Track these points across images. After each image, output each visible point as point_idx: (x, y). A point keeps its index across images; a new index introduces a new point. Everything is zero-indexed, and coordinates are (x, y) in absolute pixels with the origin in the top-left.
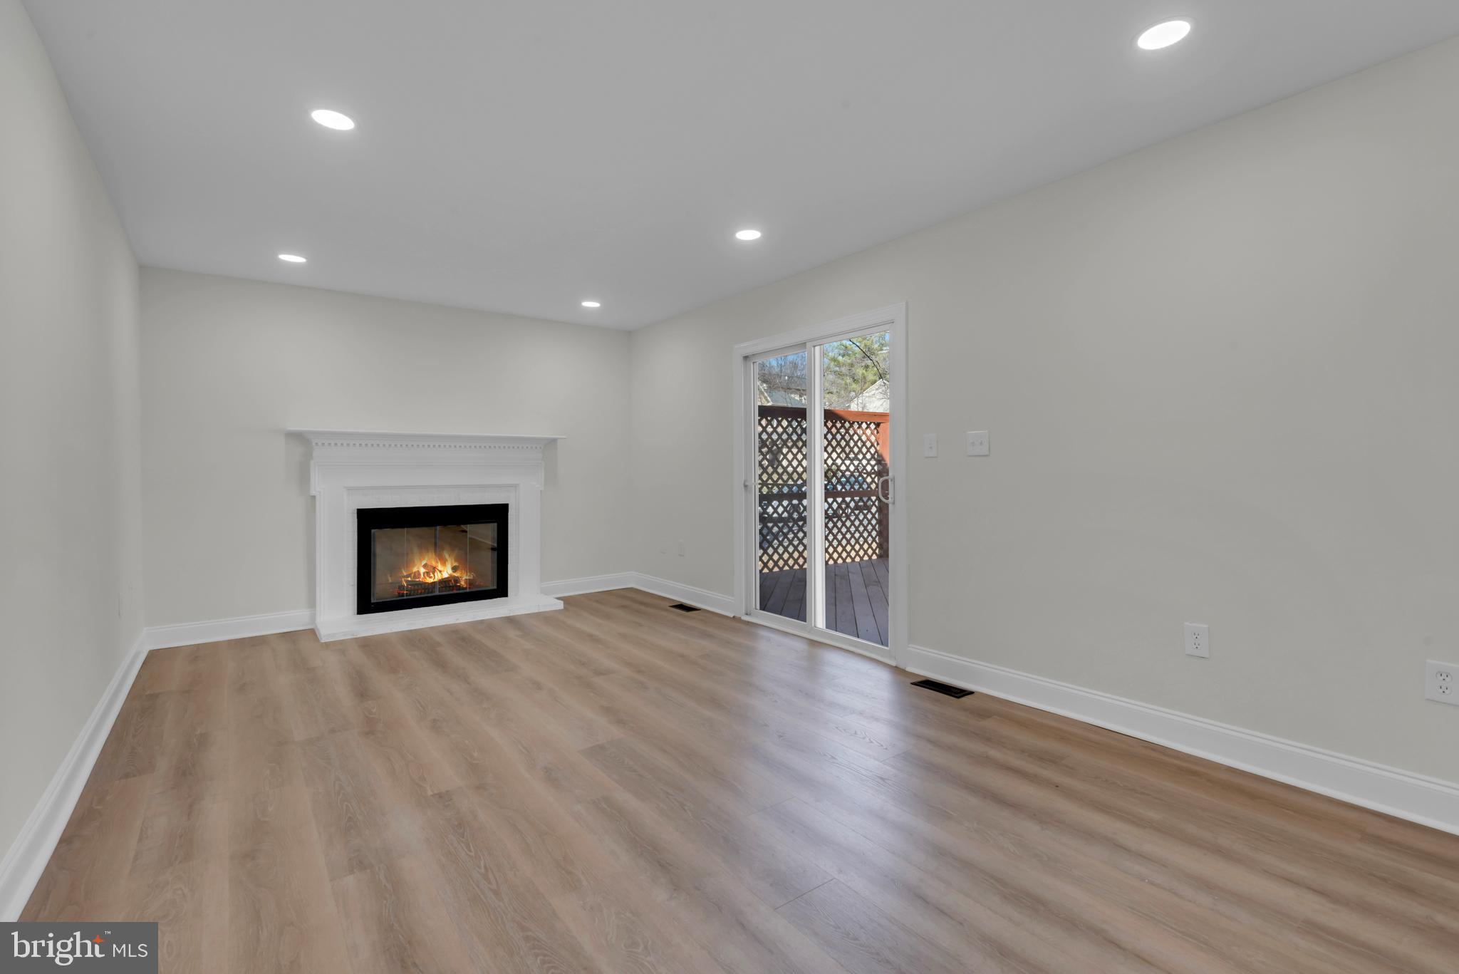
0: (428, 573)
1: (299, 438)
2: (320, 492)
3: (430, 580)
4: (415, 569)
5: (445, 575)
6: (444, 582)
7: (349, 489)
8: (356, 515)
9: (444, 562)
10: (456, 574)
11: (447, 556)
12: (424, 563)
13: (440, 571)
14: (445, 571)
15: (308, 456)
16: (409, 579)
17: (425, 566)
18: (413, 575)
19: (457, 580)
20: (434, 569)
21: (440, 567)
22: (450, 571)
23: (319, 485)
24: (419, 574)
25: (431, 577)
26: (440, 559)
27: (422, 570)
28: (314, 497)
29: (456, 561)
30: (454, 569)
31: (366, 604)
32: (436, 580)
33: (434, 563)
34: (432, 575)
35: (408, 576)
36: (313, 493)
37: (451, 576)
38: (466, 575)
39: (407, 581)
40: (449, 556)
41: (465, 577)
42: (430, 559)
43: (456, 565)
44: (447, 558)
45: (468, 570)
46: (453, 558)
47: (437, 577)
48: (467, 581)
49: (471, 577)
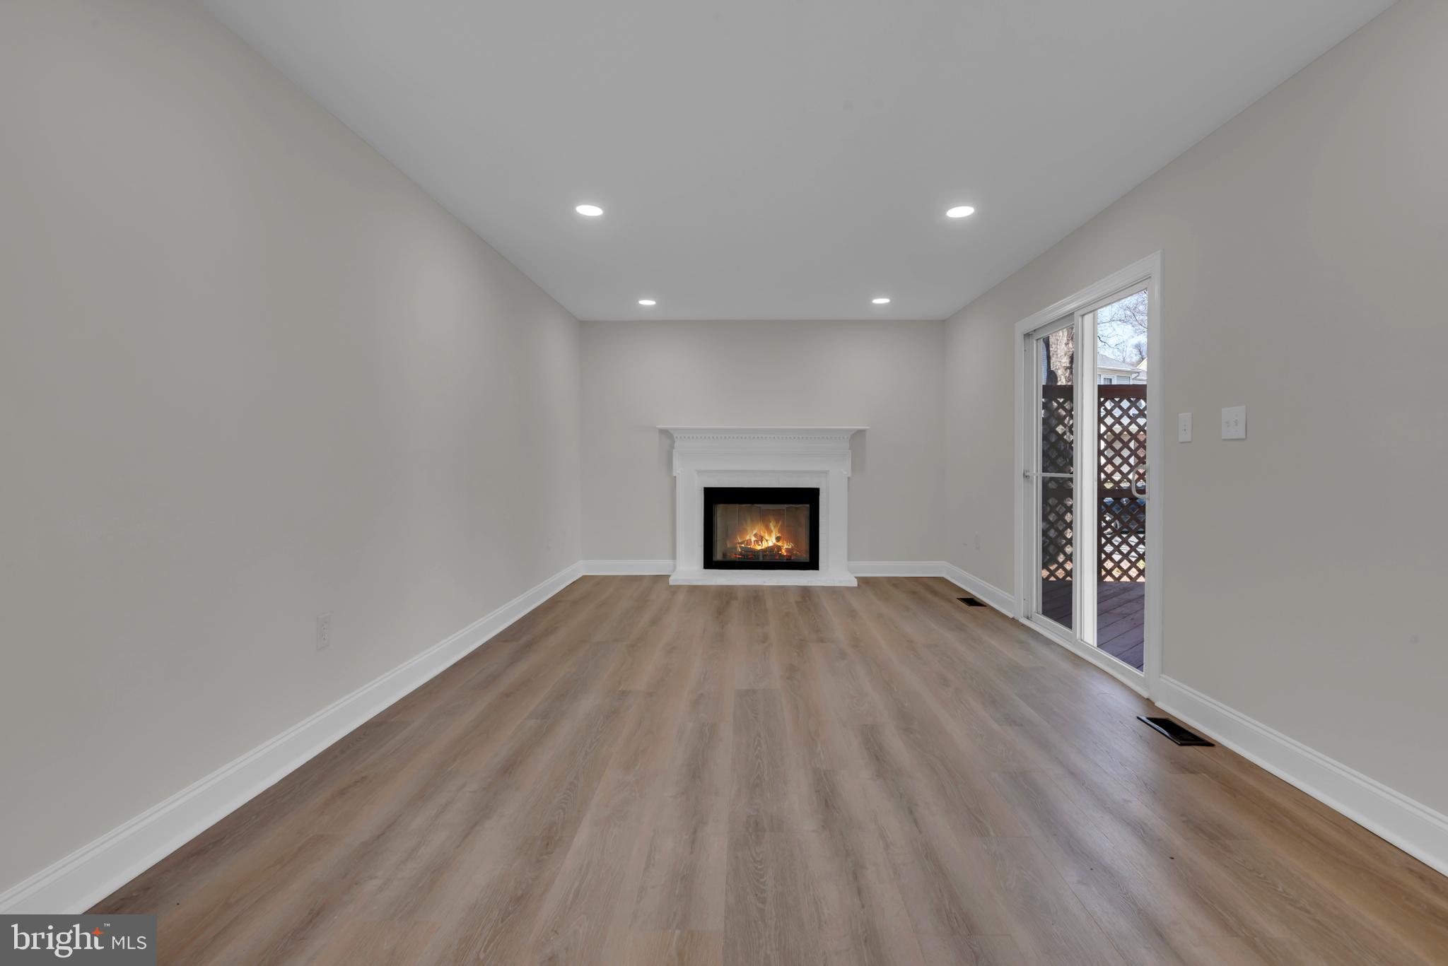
0: (757, 542)
1: (665, 433)
2: (679, 474)
3: (759, 548)
4: (748, 538)
5: (771, 544)
6: (770, 549)
7: (699, 472)
8: (703, 492)
9: (770, 532)
10: (779, 544)
11: (772, 526)
12: (754, 532)
13: (767, 541)
14: (770, 541)
15: (672, 447)
16: (743, 545)
17: (755, 535)
18: (746, 542)
19: (779, 548)
20: (762, 539)
21: (767, 537)
22: (774, 541)
23: (678, 469)
24: (751, 542)
25: (759, 545)
26: (766, 529)
27: (753, 539)
28: (675, 477)
29: (779, 532)
30: (778, 539)
31: (710, 562)
32: (763, 548)
33: (762, 534)
34: (760, 543)
35: (741, 543)
36: (674, 474)
37: (775, 546)
38: (787, 546)
39: (741, 547)
40: (775, 527)
41: (785, 547)
42: (758, 529)
43: (779, 535)
44: (773, 528)
45: (788, 541)
46: (777, 529)
47: (765, 545)
48: (787, 550)
49: (790, 547)
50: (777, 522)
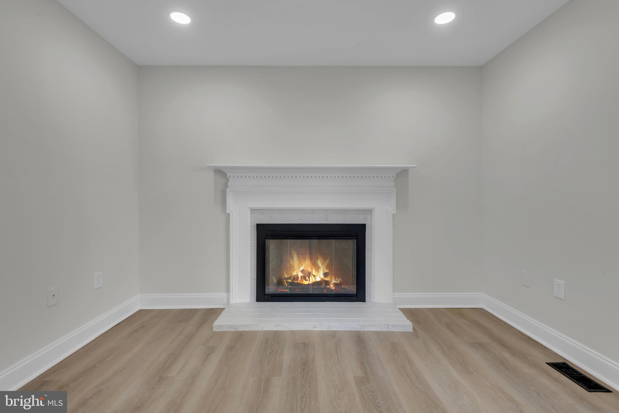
0: (304, 278)
1: (220, 172)
2: (232, 211)
3: (307, 283)
4: (295, 273)
5: (318, 279)
6: (316, 284)
7: (252, 209)
8: (256, 228)
9: (317, 268)
10: (326, 279)
11: (319, 263)
12: (302, 268)
13: (314, 276)
14: (318, 276)
15: (226, 186)
16: (290, 281)
17: (302, 271)
18: (292, 278)
19: (327, 283)
20: (309, 274)
21: (314, 273)
22: (322, 276)
23: (232, 206)
24: (298, 278)
25: (307, 280)
26: (314, 267)
27: (300, 275)
28: (229, 214)
29: (327, 268)
30: (326, 275)
32: (311, 282)
33: (309, 269)
34: (308, 279)
35: (290, 278)
36: (228, 211)
37: (323, 281)
38: (335, 280)
40: (322, 264)
41: (334, 281)
42: (306, 265)
43: (327, 271)
44: (320, 264)
45: (336, 276)
46: (325, 266)
47: (312, 280)
48: (335, 284)
49: (338, 282)
50: (325, 259)
